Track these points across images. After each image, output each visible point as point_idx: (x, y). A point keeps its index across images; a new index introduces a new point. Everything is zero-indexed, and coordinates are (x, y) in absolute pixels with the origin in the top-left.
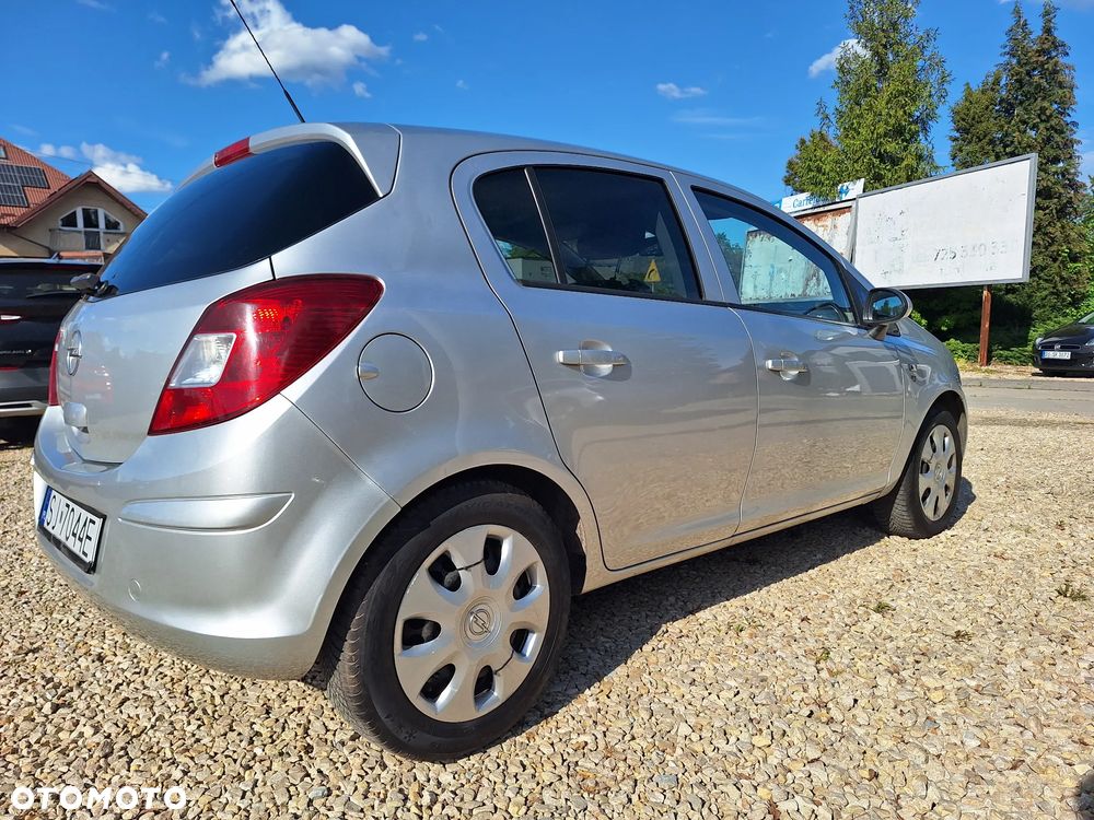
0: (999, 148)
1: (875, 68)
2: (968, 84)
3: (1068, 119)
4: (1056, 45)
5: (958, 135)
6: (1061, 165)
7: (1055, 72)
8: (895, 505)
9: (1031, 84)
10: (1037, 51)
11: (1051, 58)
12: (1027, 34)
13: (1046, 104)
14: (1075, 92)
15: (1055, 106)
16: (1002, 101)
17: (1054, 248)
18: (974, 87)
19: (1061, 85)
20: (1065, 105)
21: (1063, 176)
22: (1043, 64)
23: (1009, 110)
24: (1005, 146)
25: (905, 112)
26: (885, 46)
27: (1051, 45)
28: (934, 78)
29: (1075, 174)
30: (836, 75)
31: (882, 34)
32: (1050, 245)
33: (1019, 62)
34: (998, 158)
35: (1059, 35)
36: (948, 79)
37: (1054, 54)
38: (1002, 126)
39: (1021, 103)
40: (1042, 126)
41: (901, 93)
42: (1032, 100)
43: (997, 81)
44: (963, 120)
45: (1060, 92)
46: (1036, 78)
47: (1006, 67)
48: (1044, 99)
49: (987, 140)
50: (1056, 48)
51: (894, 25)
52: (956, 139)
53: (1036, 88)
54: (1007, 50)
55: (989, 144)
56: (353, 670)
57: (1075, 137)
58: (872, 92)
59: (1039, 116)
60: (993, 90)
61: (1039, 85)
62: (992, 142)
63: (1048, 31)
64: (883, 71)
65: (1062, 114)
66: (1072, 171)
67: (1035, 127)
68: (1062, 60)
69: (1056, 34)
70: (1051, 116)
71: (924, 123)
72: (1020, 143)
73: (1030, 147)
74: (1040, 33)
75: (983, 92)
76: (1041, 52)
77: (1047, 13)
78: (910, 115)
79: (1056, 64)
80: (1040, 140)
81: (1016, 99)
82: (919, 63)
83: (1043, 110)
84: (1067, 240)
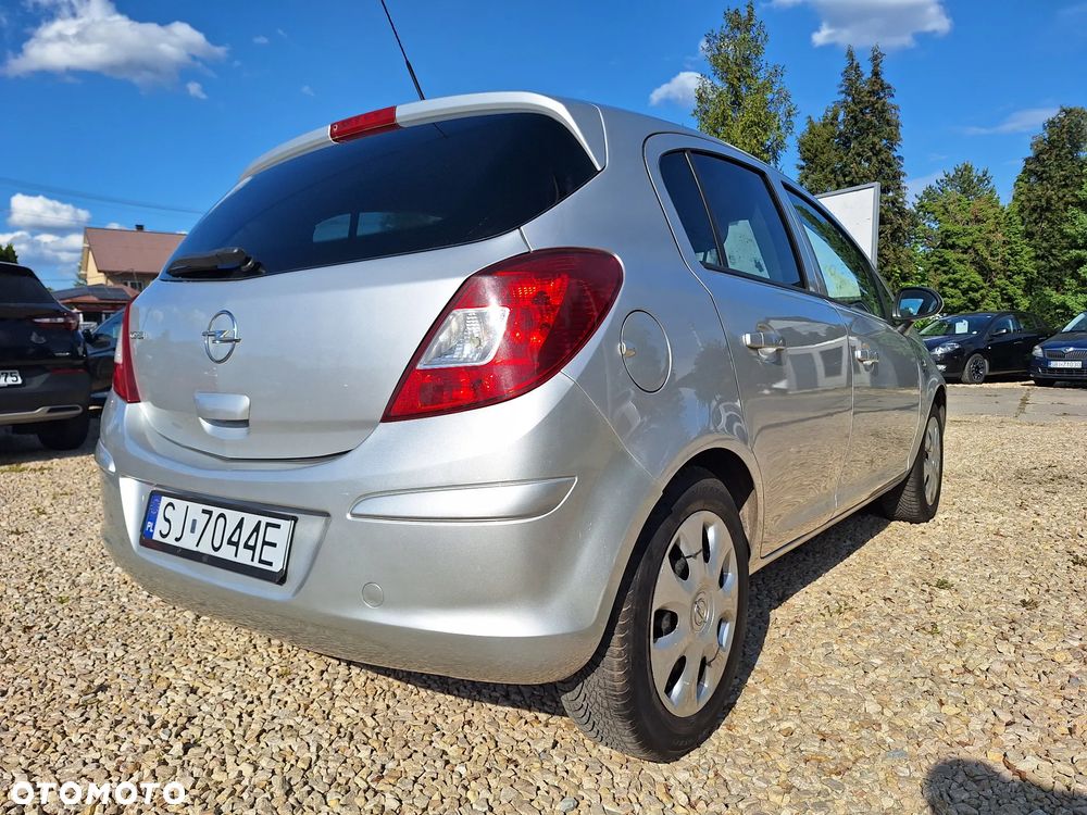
0: (840, 178)
1: (730, 98)
2: (810, 117)
3: (895, 154)
4: (883, 87)
5: (804, 164)
6: (891, 194)
7: (883, 111)
8: (905, 492)
9: (864, 121)
10: (869, 92)
11: (880, 98)
12: (860, 76)
13: (876, 140)
14: (901, 130)
15: (885, 142)
16: (840, 134)
17: (889, 268)
18: (815, 119)
19: (888, 123)
20: (893, 140)
21: (893, 204)
22: (873, 104)
23: (846, 143)
24: (845, 176)
25: (758, 141)
26: (739, 79)
27: (879, 87)
28: (782, 110)
29: (902, 203)
30: (695, 104)
31: (735, 68)
32: (885, 265)
33: (853, 100)
34: (839, 186)
35: (886, 78)
36: (794, 112)
37: (882, 95)
38: (841, 158)
39: (856, 138)
40: (874, 159)
41: (754, 123)
42: (865, 135)
43: (835, 117)
44: (809, 151)
45: (888, 129)
46: (868, 116)
47: (845, 105)
48: (875, 134)
49: (829, 169)
50: (883, 89)
51: (747, 61)
52: (802, 168)
53: (868, 125)
54: (843, 89)
55: (831, 173)
56: (622, 666)
57: (902, 170)
58: (729, 122)
59: (871, 149)
60: (832, 124)
61: (871, 122)
62: (833, 171)
63: (876, 74)
64: (737, 103)
65: (890, 149)
66: (901, 200)
67: (868, 160)
68: (889, 101)
69: (882, 77)
70: (880, 150)
71: (775, 153)
72: (857, 173)
73: (865, 177)
74: (870, 75)
75: (824, 125)
76: (872, 93)
77: (875, 58)
78: (762, 144)
79: (884, 104)
80: (873, 171)
81: (852, 133)
82: (769, 96)
83: (874, 144)
84: (898, 261)
